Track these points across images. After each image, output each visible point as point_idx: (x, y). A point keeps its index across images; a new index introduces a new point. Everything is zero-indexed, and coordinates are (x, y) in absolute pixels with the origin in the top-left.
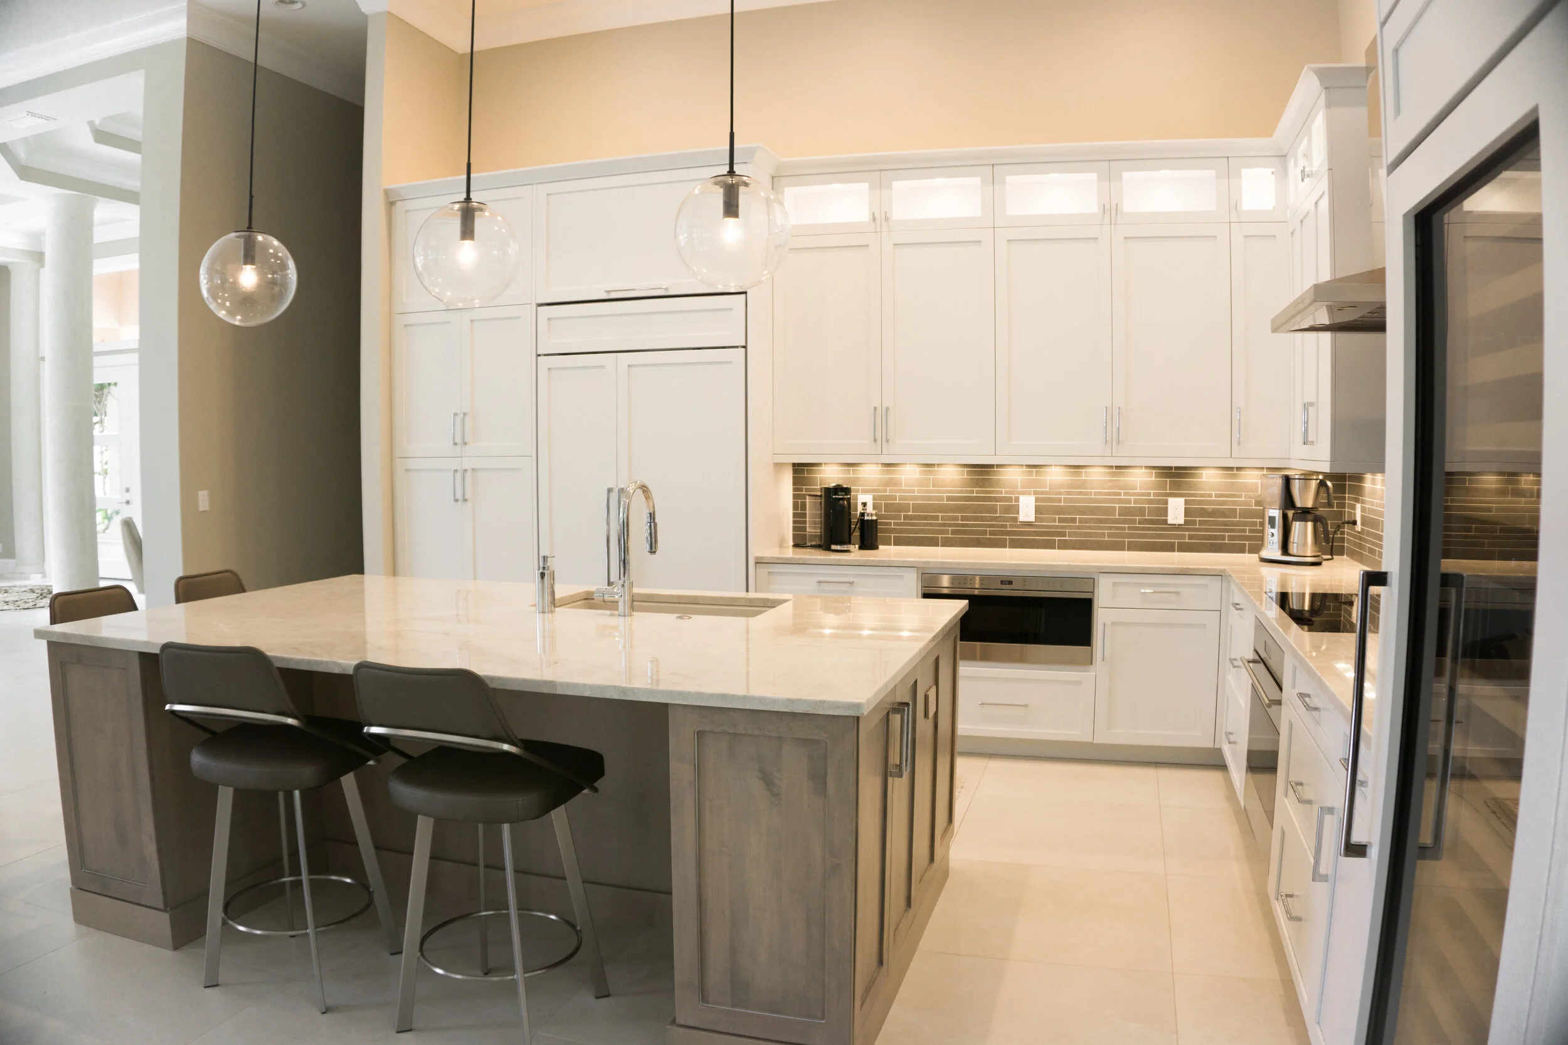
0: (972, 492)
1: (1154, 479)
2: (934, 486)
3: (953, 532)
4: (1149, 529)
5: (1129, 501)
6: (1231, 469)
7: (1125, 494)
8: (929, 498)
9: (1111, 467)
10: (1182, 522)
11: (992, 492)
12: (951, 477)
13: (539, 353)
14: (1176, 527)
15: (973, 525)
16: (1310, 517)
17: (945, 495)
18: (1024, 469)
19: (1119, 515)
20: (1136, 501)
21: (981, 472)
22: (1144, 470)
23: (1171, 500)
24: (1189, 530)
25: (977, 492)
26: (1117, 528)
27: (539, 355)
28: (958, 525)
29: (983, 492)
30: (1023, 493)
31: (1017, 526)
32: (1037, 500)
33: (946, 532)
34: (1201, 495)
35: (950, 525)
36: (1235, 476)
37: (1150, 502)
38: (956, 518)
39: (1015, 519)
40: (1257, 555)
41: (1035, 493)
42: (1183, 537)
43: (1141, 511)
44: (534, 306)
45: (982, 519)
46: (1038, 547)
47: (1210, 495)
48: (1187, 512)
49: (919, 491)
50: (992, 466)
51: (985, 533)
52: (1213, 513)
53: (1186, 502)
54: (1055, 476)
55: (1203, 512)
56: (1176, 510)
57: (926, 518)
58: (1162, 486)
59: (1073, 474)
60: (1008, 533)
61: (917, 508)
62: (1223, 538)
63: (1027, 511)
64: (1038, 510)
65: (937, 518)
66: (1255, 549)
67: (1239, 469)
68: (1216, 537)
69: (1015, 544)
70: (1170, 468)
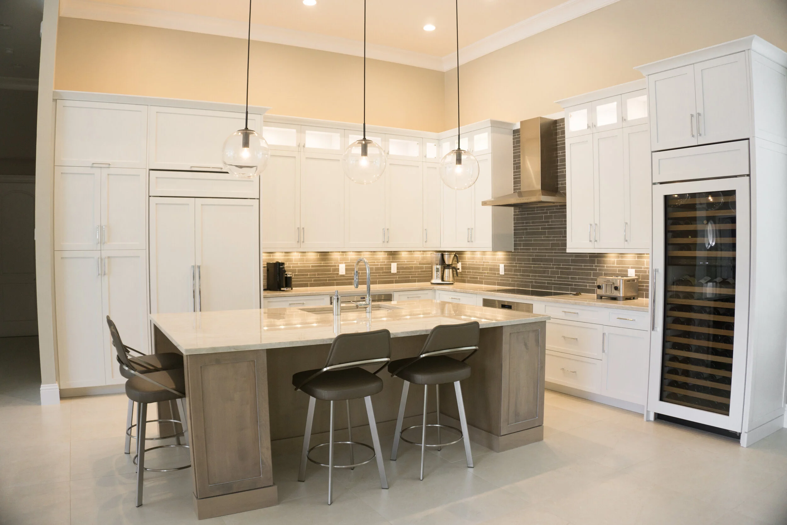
0: (321, 263)
1: (386, 256)
2: (306, 261)
3: (314, 281)
4: (385, 275)
5: (378, 265)
6: (411, 251)
7: (377, 262)
8: (304, 267)
9: (372, 252)
10: (396, 272)
11: (329, 263)
12: (312, 256)
13: (150, 195)
14: (394, 274)
15: (321, 277)
16: (451, 267)
17: (311, 265)
18: (341, 253)
19: (375, 270)
20: (381, 265)
21: (324, 255)
22: (383, 253)
23: (392, 264)
24: (398, 275)
25: (323, 263)
26: (374, 276)
27: (150, 196)
28: (315, 278)
29: (325, 263)
30: (341, 263)
31: (338, 277)
32: (346, 266)
33: (311, 281)
34: (402, 262)
35: (313, 278)
36: (412, 254)
37: (385, 265)
38: (315, 275)
39: (338, 274)
40: (430, 283)
41: (345, 263)
42: (396, 278)
43: (382, 268)
44: (148, 170)
45: (326, 274)
46: (346, 285)
47: (405, 262)
48: (398, 268)
49: (300, 264)
50: (328, 252)
51: (326, 280)
52: (406, 268)
53: (397, 265)
54: (352, 256)
55: (403, 268)
56: (394, 268)
57: (303, 275)
58: (389, 258)
59: (358, 255)
60: (335, 280)
61: (299, 271)
62: (409, 277)
63: (342, 270)
64: (346, 270)
65: (307, 275)
66: (429, 280)
67: (414, 251)
68: (407, 277)
69: (338, 284)
70: (392, 252)
